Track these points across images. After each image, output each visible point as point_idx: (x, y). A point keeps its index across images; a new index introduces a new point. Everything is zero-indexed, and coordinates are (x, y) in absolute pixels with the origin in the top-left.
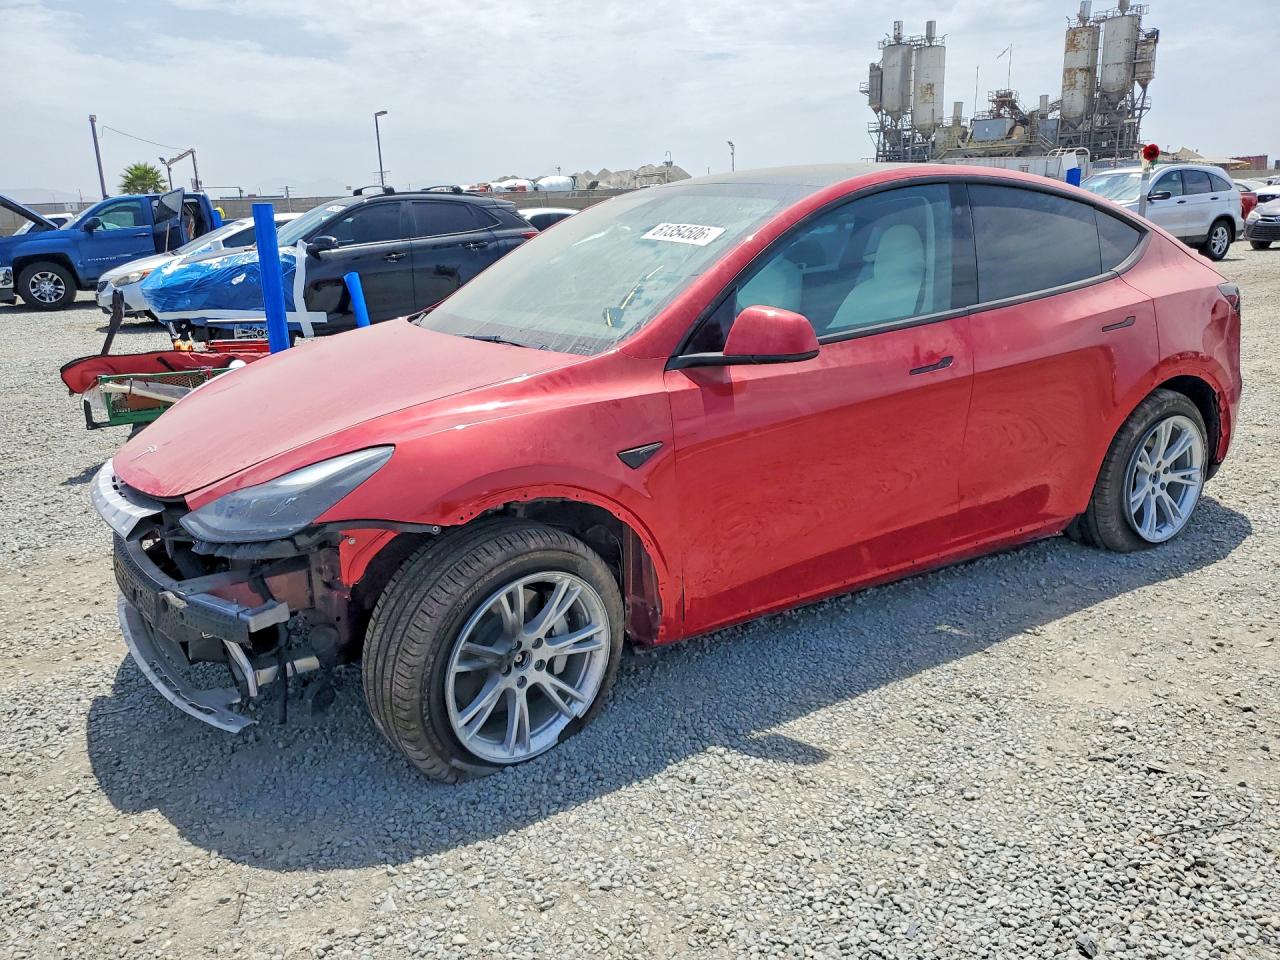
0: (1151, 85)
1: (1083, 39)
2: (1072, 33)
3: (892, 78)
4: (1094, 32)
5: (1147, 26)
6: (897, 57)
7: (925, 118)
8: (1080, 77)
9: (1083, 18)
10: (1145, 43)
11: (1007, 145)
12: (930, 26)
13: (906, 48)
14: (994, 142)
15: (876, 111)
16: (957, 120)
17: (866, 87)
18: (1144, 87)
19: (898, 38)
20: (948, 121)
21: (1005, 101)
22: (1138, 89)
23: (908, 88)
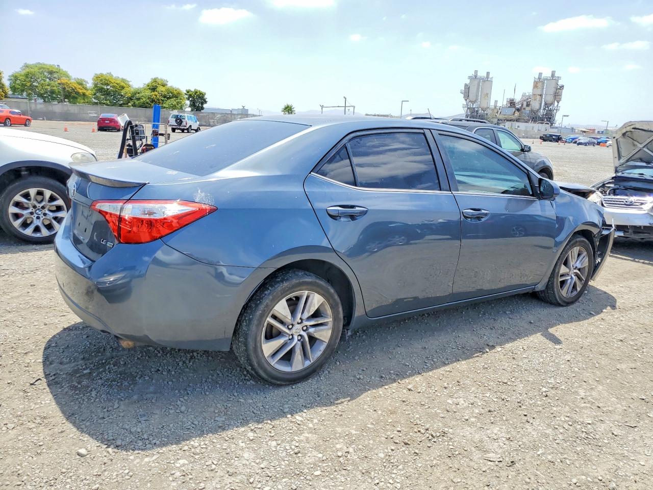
0: (560, 103)
1: (539, 85)
2: (536, 83)
3: (473, 90)
4: (543, 83)
5: (560, 83)
6: (476, 82)
7: (484, 105)
8: (538, 97)
9: (539, 78)
10: (559, 89)
11: (513, 117)
12: (488, 73)
13: (478, 80)
14: (508, 116)
15: (466, 100)
16: (495, 107)
17: (463, 91)
18: (558, 103)
19: (476, 76)
20: (492, 107)
21: (512, 102)
22: (556, 103)
23: (478, 93)
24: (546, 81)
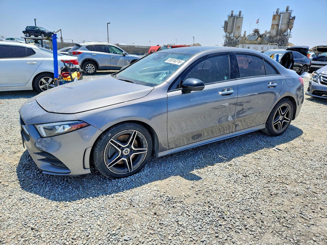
0: (292, 30)
1: (277, 17)
2: (274, 16)
3: (230, 24)
4: (280, 16)
5: (292, 15)
6: (232, 19)
7: (237, 35)
8: (275, 27)
9: (277, 13)
10: (292, 19)
11: (256, 42)
12: (240, 12)
13: (234, 17)
14: (253, 41)
15: (225, 32)
16: (244, 35)
17: (223, 26)
18: (290, 30)
19: (232, 15)
20: (242, 35)
21: (256, 31)
22: (289, 30)
23: (234, 27)
24: (282, 14)
